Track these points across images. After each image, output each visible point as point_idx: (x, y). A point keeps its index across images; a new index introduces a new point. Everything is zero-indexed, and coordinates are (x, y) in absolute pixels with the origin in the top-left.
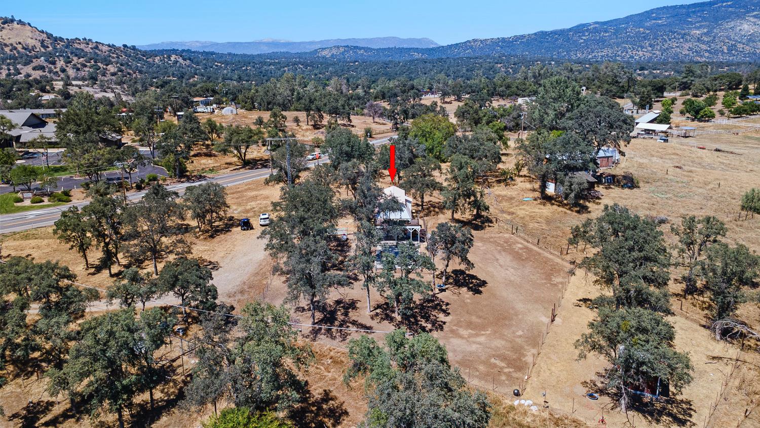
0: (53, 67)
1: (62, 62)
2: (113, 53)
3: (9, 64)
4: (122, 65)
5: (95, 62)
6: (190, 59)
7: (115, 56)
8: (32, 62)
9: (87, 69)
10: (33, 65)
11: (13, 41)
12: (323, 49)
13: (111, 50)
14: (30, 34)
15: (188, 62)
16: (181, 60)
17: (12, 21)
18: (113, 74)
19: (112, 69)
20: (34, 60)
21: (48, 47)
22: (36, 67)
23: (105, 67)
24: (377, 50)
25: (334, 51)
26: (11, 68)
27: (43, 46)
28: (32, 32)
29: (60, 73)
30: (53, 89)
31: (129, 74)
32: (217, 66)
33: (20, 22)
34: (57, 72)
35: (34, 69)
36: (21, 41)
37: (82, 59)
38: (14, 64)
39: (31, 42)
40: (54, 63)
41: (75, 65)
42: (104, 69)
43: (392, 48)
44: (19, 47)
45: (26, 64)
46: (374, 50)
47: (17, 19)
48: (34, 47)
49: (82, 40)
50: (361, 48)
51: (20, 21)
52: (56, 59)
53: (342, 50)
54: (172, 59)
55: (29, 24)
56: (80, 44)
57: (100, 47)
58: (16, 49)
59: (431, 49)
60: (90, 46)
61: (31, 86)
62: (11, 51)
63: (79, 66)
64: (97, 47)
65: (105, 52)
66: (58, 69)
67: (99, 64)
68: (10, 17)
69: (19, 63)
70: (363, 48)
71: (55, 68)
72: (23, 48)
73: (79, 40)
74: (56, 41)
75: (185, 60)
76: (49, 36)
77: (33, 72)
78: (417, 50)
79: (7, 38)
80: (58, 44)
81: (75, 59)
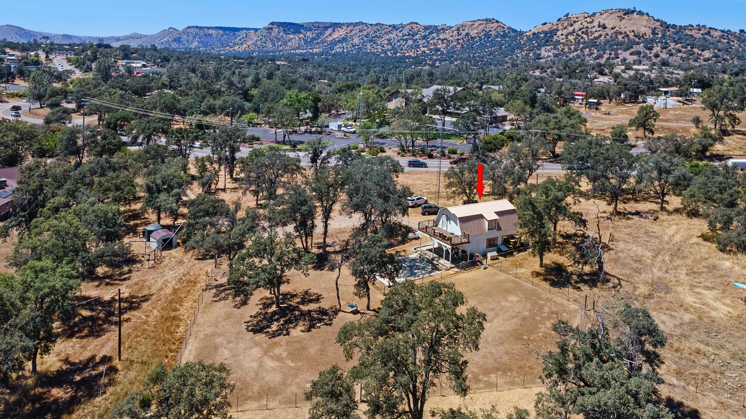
0: (648, 52)
1: (659, 48)
2: (725, 39)
3: (613, 50)
4: (719, 50)
5: (692, 48)
8: (632, 48)
9: (680, 54)
10: (632, 50)
11: (627, 30)
13: (724, 35)
14: (645, 23)
17: (633, 12)
18: (707, 60)
19: (707, 54)
20: (634, 46)
21: (658, 34)
22: (634, 52)
23: (700, 52)
26: (614, 53)
27: (653, 33)
28: (648, 21)
29: (652, 58)
31: (725, 60)
33: (640, 13)
34: (650, 57)
35: (631, 54)
36: (635, 29)
37: (680, 45)
38: (618, 50)
39: (644, 30)
40: (651, 49)
41: (670, 50)
42: (698, 54)
44: (631, 35)
45: (627, 50)
47: (638, 10)
48: (645, 34)
49: (695, 26)
51: (640, 11)
52: (655, 45)
55: (647, 14)
56: (691, 30)
57: (712, 32)
58: (628, 36)
60: (701, 32)
62: (623, 38)
63: (674, 51)
64: (708, 33)
65: (716, 38)
67: (694, 50)
68: (632, 9)
69: (620, 49)
71: (650, 53)
72: (635, 36)
73: (693, 26)
74: (668, 28)
76: (663, 24)
77: (629, 57)
79: (623, 27)
80: (669, 31)
81: (672, 45)
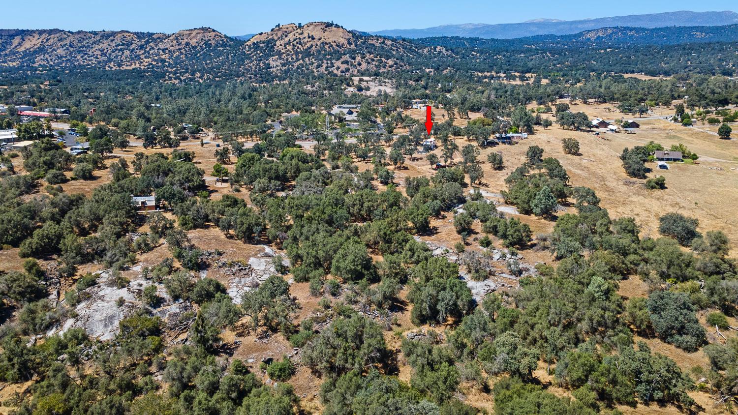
0: (353, 61)
1: (360, 58)
3: (328, 60)
4: (397, 59)
6: (451, 50)
7: (395, 48)
8: (342, 57)
9: (374, 63)
10: (342, 60)
11: (330, 40)
12: (589, 31)
14: (341, 34)
15: (449, 52)
16: (444, 51)
17: (332, 25)
18: (391, 67)
19: (390, 62)
21: (352, 45)
22: (344, 61)
23: (386, 61)
24: (652, 30)
25: (601, 34)
26: (329, 62)
27: (350, 44)
28: (343, 33)
29: (357, 66)
30: (353, 84)
31: (401, 66)
32: (473, 55)
33: (337, 26)
35: (342, 63)
36: (336, 40)
38: (331, 59)
39: (342, 41)
40: (354, 58)
41: (367, 60)
43: (670, 28)
44: (334, 44)
45: (338, 60)
46: (648, 30)
47: (335, 23)
48: (343, 44)
50: (630, 29)
52: (356, 55)
53: (610, 31)
54: (437, 50)
55: (342, 27)
56: (373, 39)
57: (386, 41)
58: (332, 46)
59: (720, 27)
60: (379, 41)
61: (343, 82)
62: (329, 48)
63: (370, 60)
64: (384, 42)
66: (356, 63)
67: (383, 59)
68: (331, 22)
69: (333, 58)
70: (634, 29)
72: (337, 45)
75: (447, 50)
76: (354, 35)
77: (341, 66)
78: (701, 29)
79: (327, 38)
80: (358, 41)
81: (368, 55)
